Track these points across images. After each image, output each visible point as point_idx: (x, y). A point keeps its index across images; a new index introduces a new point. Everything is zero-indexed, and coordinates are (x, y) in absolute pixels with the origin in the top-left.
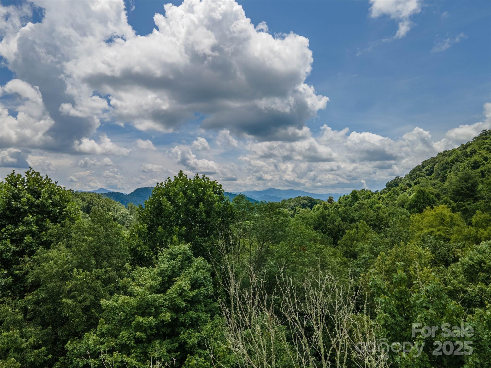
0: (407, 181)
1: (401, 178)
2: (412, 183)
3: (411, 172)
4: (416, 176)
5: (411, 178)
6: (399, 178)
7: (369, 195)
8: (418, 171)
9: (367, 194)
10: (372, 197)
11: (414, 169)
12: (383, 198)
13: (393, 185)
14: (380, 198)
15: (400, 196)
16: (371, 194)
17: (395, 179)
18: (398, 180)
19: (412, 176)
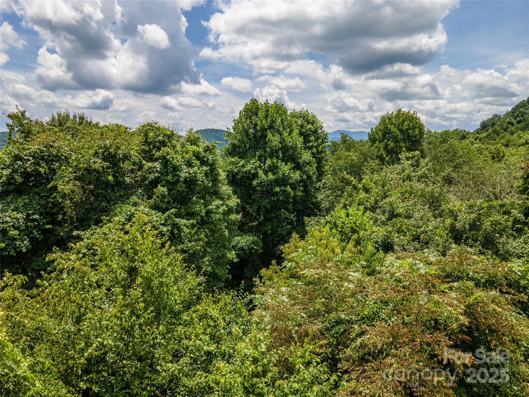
0: (508, 120)
1: (500, 116)
2: (514, 122)
3: (513, 109)
4: (520, 113)
5: (513, 116)
6: (497, 116)
7: (464, 135)
8: (523, 107)
9: (461, 134)
10: (467, 137)
11: (518, 105)
12: (481, 138)
13: (490, 124)
14: (477, 138)
15: (501, 136)
16: (466, 135)
17: (493, 118)
18: (497, 119)
19: (514, 113)
